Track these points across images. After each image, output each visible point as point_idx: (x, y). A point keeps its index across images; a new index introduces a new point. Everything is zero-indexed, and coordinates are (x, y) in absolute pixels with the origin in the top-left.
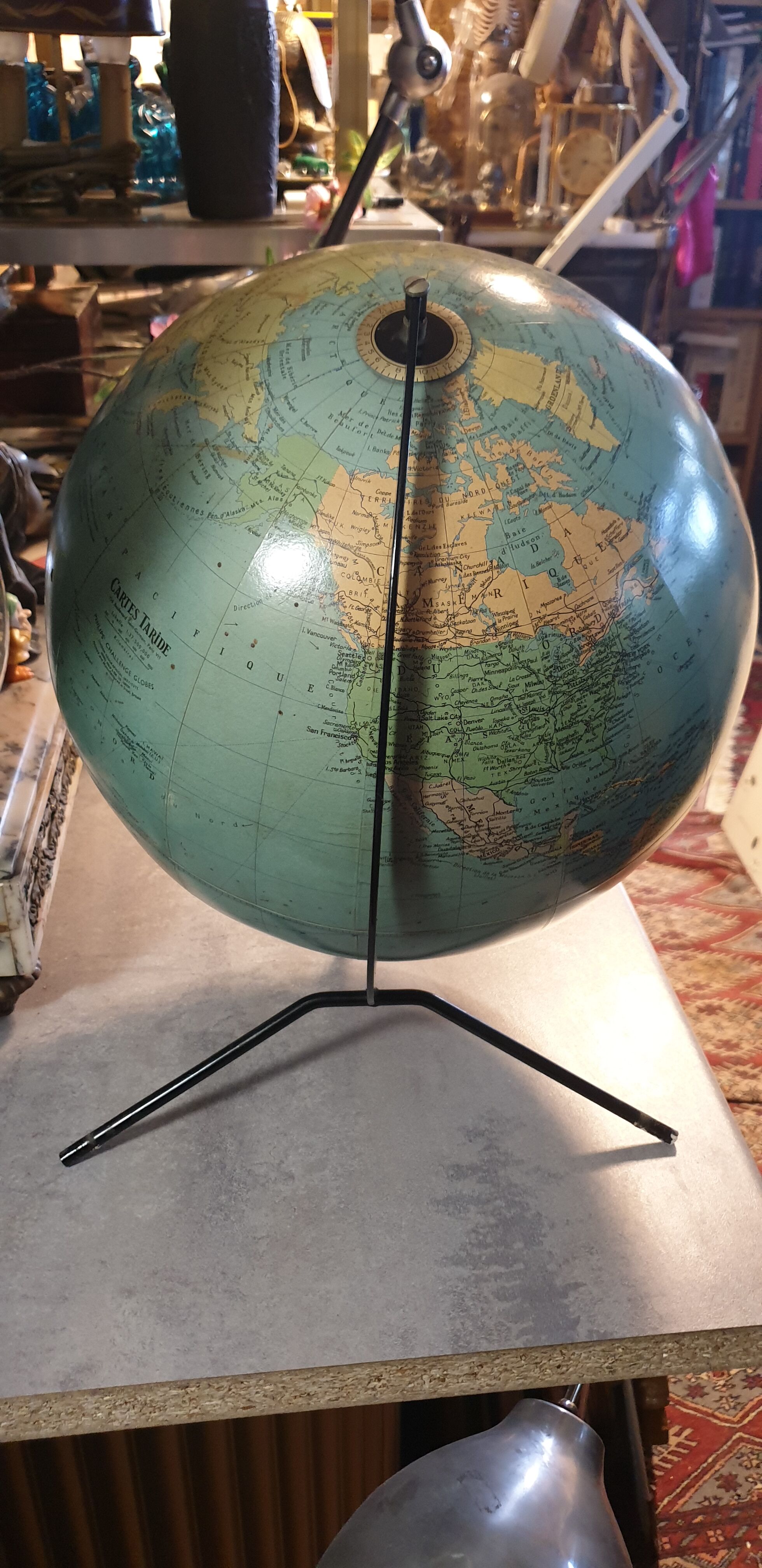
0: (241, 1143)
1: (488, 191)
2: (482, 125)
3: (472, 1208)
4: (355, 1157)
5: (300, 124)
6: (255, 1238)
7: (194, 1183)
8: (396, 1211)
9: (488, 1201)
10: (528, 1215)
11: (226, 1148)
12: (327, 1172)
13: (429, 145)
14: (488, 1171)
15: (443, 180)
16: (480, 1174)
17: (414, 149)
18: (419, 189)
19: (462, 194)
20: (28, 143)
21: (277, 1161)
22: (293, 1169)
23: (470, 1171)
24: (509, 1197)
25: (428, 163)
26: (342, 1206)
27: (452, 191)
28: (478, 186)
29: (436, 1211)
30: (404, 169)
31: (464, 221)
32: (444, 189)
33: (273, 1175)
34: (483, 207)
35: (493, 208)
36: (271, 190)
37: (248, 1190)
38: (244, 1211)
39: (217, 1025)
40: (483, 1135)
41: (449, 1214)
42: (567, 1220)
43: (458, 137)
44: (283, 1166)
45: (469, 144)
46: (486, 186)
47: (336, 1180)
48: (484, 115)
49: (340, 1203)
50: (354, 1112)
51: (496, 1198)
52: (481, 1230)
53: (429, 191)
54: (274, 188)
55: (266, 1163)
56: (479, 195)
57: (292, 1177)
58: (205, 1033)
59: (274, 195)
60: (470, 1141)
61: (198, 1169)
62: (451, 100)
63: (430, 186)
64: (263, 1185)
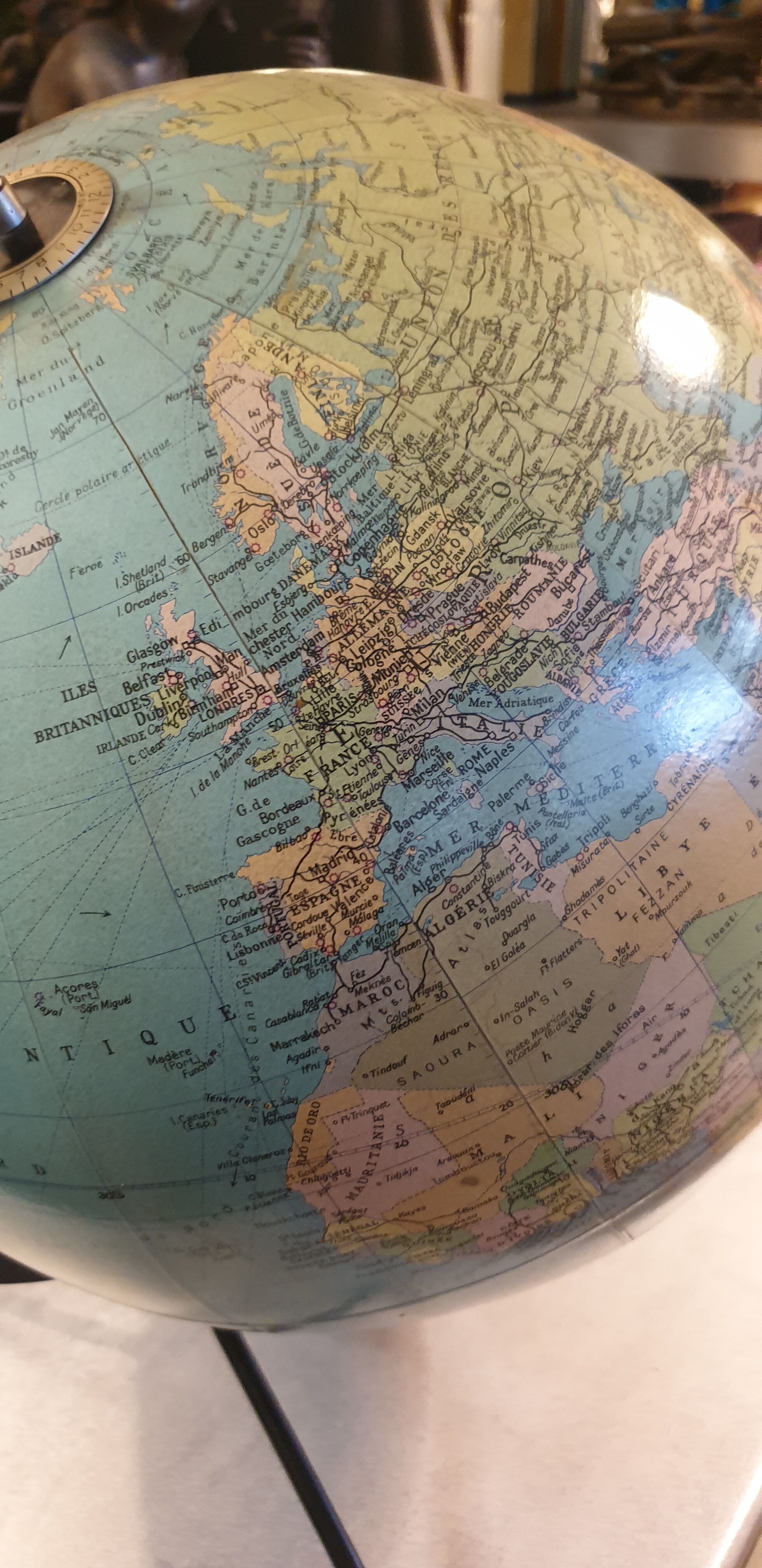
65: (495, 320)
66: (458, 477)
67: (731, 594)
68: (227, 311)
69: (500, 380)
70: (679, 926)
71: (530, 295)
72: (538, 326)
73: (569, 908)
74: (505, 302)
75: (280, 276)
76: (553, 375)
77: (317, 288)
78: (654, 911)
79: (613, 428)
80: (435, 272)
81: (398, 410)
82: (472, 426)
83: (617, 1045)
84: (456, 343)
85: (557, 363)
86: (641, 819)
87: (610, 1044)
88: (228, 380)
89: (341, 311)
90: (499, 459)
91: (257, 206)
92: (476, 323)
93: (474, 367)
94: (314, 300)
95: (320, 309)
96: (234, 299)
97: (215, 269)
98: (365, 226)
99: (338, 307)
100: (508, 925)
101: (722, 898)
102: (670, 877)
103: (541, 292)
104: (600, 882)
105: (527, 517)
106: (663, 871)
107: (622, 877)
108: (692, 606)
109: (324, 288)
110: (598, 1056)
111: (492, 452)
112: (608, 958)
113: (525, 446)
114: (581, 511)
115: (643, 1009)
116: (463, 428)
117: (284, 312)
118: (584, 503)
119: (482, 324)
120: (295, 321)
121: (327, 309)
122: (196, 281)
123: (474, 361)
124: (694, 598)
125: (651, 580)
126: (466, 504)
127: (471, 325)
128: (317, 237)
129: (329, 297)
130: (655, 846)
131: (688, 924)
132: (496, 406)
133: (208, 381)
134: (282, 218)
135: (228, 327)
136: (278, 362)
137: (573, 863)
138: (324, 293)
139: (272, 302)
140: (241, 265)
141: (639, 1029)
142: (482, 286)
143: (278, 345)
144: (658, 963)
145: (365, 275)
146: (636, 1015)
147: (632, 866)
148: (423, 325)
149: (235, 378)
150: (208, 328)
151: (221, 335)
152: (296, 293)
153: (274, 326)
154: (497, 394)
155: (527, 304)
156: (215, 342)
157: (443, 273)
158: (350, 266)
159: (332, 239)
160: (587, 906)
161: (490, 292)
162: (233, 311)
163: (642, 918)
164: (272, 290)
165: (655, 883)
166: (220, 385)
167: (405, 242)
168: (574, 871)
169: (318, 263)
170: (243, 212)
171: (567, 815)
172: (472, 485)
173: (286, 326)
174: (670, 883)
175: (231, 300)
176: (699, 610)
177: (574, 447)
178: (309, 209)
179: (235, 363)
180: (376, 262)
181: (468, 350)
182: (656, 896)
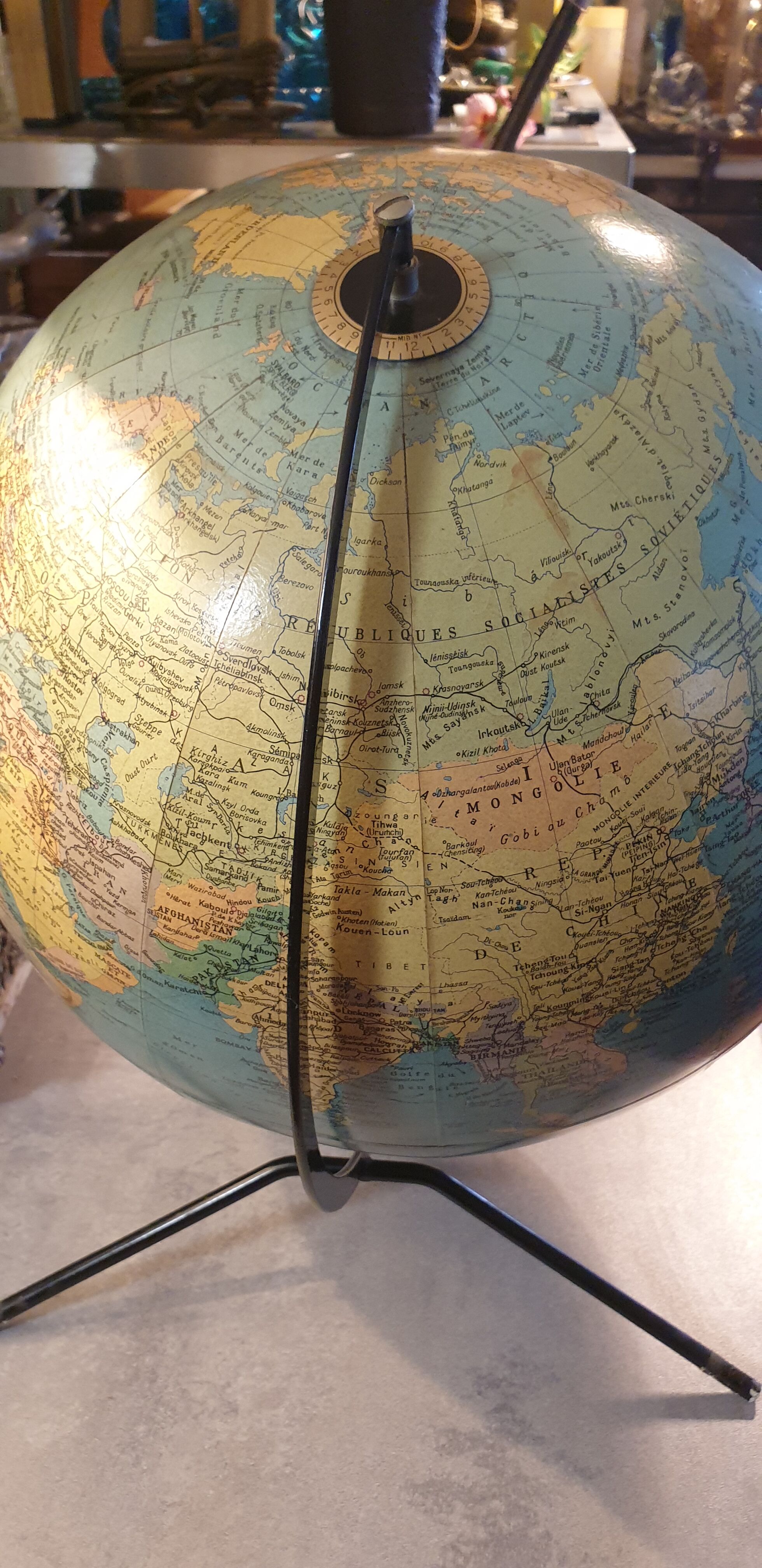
0: (185, 1346)
1: (745, 115)
2: (748, 37)
3: (459, 1507)
4: (322, 1394)
5: (483, 20)
6: (163, 1502)
7: (111, 1398)
8: (355, 1492)
9: (483, 1499)
10: (533, 1533)
11: (165, 1351)
12: (281, 1411)
13: (685, 61)
14: (492, 1447)
15: (696, 101)
16: (481, 1451)
17: (667, 66)
18: (666, 112)
19: (716, 118)
20: (151, 42)
21: (222, 1382)
22: (240, 1398)
23: (469, 1444)
24: (514, 1497)
25: (680, 81)
26: (288, 1470)
27: (705, 114)
28: (736, 109)
29: (410, 1503)
30: (653, 89)
31: (712, 149)
32: (696, 113)
33: (212, 1403)
34: (738, 133)
35: (750, 134)
36: (431, 101)
37: (175, 1423)
38: (161, 1455)
39: (199, 1162)
40: (498, 1387)
41: (426, 1511)
42: (586, 1554)
43: (719, 51)
44: (229, 1391)
45: (731, 60)
46: (745, 108)
47: (289, 1425)
48: (752, 24)
49: (286, 1465)
50: (337, 1323)
51: (494, 1496)
52: (464, 1549)
53: (678, 115)
54: (436, 99)
55: (208, 1382)
56: (735, 118)
57: (234, 1410)
58: (182, 1172)
59: (436, 107)
60: (480, 1393)
61: (122, 1377)
62: (716, 7)
63: (680, 109)
64: (195, 1417)
65: (146, 608)
66: (56, 549)
68: (204, 416)
69: (103, 596)
71: (165, 645)
72: (139, 641)
74: (158, 620)
75: (215, 457)
76: (104, 641)
77: (197, 482)
79: (71, 677)
80: (190, 574)
81: (98, 516)
82: (79, 566)
84: (132, 571)
85: (113, 647)
88: (157, 410)
89: (174, 494)
90: (59, 580)
91: (292, 459)
92: (145, 592)
93: (114, 579)
94: (188, 477)
95: (180, 480)
96: (212, 424)
97: (243, 417)
98: (243, 533)
99: (176, 492)
103: (166, 656)
105: (30, 593)
109: (196, 487)
111: (62, 576)
113: (63, 602)
114: (29, 634)
116: (78, 559)
117: (187, 454)
118: (32, 638)
119: (144, 596)
120: (177, 460)
121: (179, 484)
122: (240, 402)
123: (118, 580)
126: (43, 552)
127: (144, 587)
128: (244, 493)
129: (187, 487)
132: (88, 588)
133: (163, 398)
134: (272, 472)
135: (192, 416)
136: (154, 443)
138: (191, 486)
139: (198, 447)
140: (238, 434)
142: (173, 607)
143: (165, 446)
145: (198, 519)
148: (150, 551)
149: (156, 415)
150: (198, 404)
151: (189, 411)
152: (198, 466)
153: (178, 445)
154: (95, 590)
155: (157, 640)
156: (185, 406)
157: (188, 580)
158: (209, 511)
159: (238, 504)
161: (167, 611)
162: (201, 422)
164: (207, 449)
166: (156, 406)
167: (222, 558)
169: (218, 487)
170: (290, 447)
172: (50, 558)
173: (176, 453)
175: (211, 422)
177: (60, 641)
178: (275, 497)
179: (165, 416)
180: (208, 531)
181: (126, 579)
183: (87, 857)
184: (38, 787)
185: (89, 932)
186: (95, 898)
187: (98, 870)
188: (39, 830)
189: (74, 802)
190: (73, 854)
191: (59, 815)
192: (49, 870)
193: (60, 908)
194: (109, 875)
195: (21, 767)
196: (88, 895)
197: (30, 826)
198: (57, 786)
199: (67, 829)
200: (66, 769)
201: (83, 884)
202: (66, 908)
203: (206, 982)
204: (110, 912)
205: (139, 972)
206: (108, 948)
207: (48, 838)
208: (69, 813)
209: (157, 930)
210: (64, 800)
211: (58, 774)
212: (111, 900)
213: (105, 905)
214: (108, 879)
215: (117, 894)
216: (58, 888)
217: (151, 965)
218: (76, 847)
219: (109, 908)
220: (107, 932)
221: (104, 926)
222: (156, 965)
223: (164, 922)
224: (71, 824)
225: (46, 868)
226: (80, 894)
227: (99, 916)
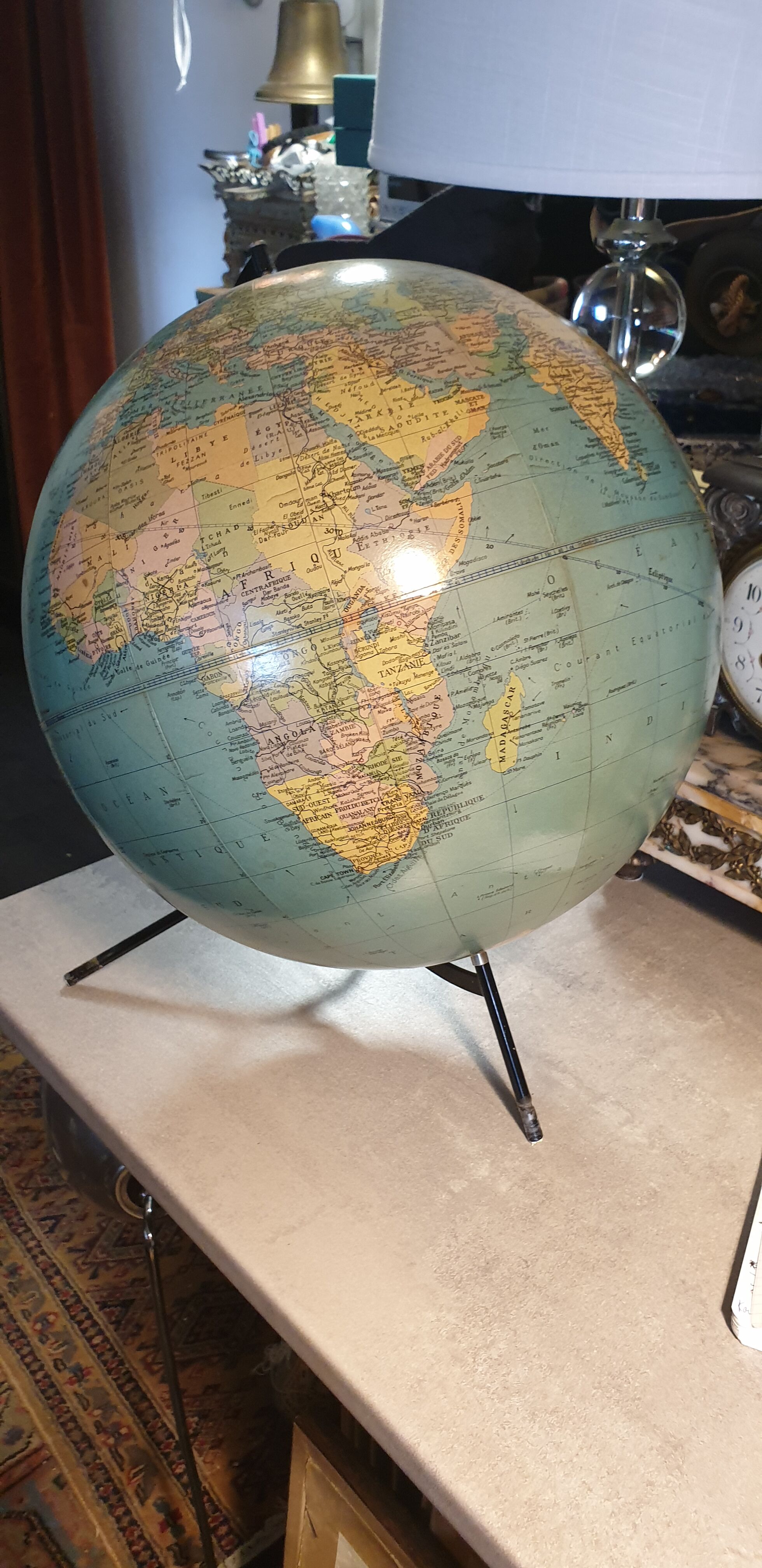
67: (303, 362)
70: (194, 479)
73: (158, 448)
78: (186, 466)
83: (148, 526)
86: (202, 423)
87: (146, 524)
100: (136, 447)
101: (217, 477)
102: (199, 453)
104: (173, 442)
106: (198, 449)
107: (182, 444)
108: (279, 358)
110: (140, 527)
112: (160, 478)
115: (163, 513)
124: (283, 356)
125: (271, 344)
130: (201, 437)
131: (197, 481)
137: (169, 430)
141: (158, 524)
144: (177, 492)
146: (161, 514)
147: (188, 441)
160: (164, 450)
163: (181, 466)
165: (192, 453)
168: (168, 433)
171: (179, 411)
174: (198, 457)
176: (281, 360)
182: (190, 459)
183: (404, 346)
184: (345, 349)
185: (442, 390)
186: (427, 362)
187: (415, 346)
188: (365, 367)
189: (372, 333)
190: (395, 353)
191: (370, 346)
192: (390, 381)
193: (415, 398)
194: (423, 343)
195: (325, 353)
196: (422, 365)
197: (358, 371)
198: (355, 336)
199: (381, 347)
200: (352, 326)
201: (415, 363)
202: (419, 393)
203: (515, 365)
204: (442, 362)
205: (485, 386)
206: (460, 386)
207: (374, 364)
208: (374, 339)
209: (471, 349)
210: (366, 337)
211: (350, 332)
212: (436, 354)
213: (436, 360)
214: (424, 345)
215: (436, 348)
216: (405, 384)
217: (485, 374)
218: (394, 349)
219: (439, 359)
220: (450, 376)
221: (446, 374)
222: (488, 371)
223: (469, 343)
224: (380, 342)
225: (387, 383)
226: (418, 370)
227: (439, 372)
